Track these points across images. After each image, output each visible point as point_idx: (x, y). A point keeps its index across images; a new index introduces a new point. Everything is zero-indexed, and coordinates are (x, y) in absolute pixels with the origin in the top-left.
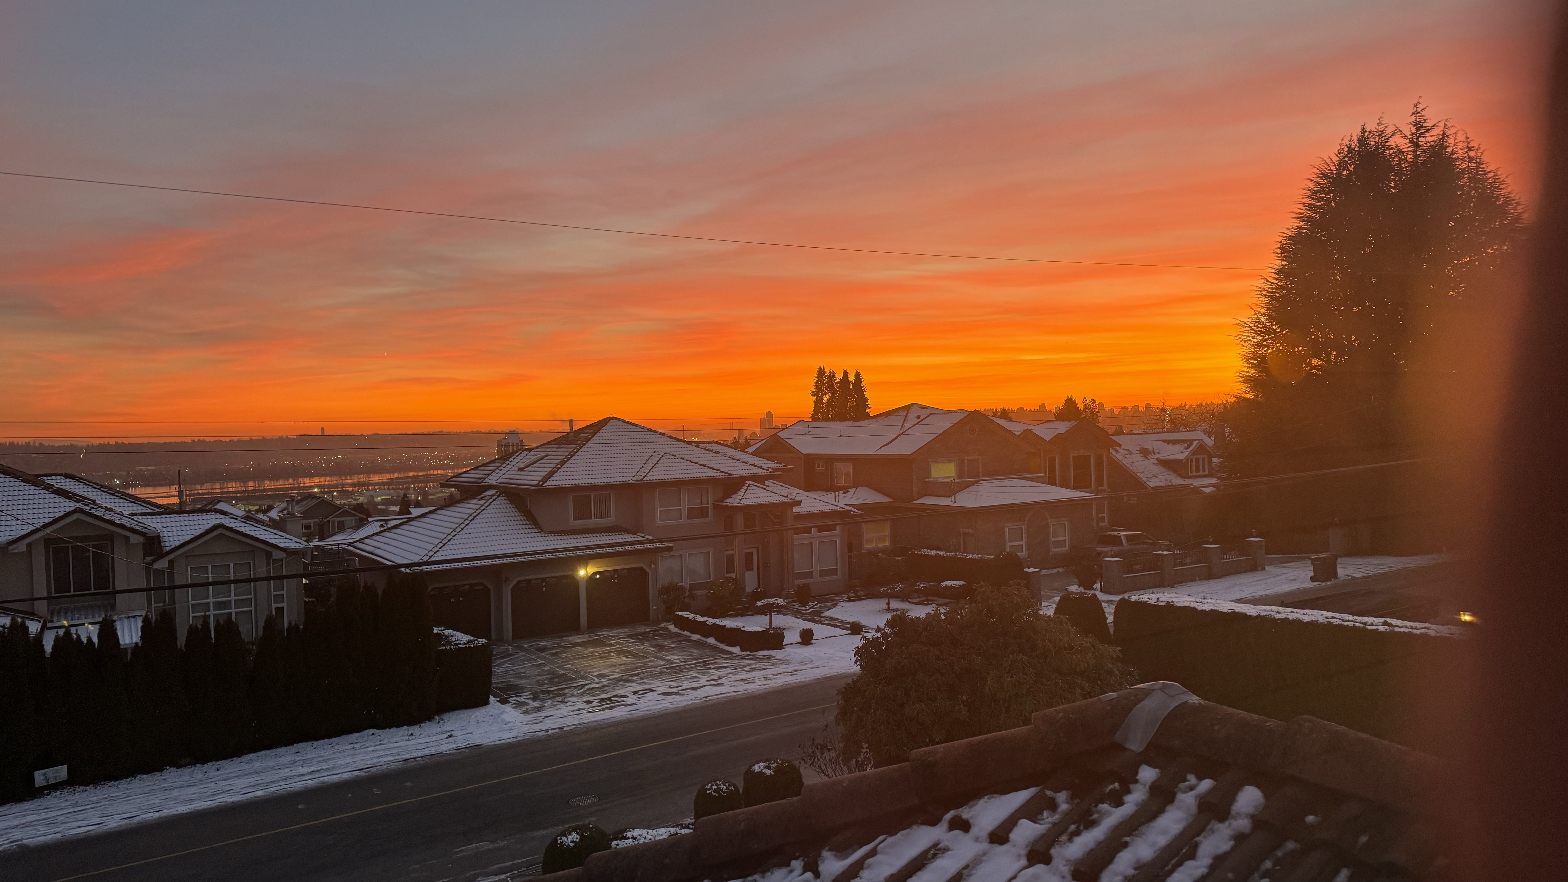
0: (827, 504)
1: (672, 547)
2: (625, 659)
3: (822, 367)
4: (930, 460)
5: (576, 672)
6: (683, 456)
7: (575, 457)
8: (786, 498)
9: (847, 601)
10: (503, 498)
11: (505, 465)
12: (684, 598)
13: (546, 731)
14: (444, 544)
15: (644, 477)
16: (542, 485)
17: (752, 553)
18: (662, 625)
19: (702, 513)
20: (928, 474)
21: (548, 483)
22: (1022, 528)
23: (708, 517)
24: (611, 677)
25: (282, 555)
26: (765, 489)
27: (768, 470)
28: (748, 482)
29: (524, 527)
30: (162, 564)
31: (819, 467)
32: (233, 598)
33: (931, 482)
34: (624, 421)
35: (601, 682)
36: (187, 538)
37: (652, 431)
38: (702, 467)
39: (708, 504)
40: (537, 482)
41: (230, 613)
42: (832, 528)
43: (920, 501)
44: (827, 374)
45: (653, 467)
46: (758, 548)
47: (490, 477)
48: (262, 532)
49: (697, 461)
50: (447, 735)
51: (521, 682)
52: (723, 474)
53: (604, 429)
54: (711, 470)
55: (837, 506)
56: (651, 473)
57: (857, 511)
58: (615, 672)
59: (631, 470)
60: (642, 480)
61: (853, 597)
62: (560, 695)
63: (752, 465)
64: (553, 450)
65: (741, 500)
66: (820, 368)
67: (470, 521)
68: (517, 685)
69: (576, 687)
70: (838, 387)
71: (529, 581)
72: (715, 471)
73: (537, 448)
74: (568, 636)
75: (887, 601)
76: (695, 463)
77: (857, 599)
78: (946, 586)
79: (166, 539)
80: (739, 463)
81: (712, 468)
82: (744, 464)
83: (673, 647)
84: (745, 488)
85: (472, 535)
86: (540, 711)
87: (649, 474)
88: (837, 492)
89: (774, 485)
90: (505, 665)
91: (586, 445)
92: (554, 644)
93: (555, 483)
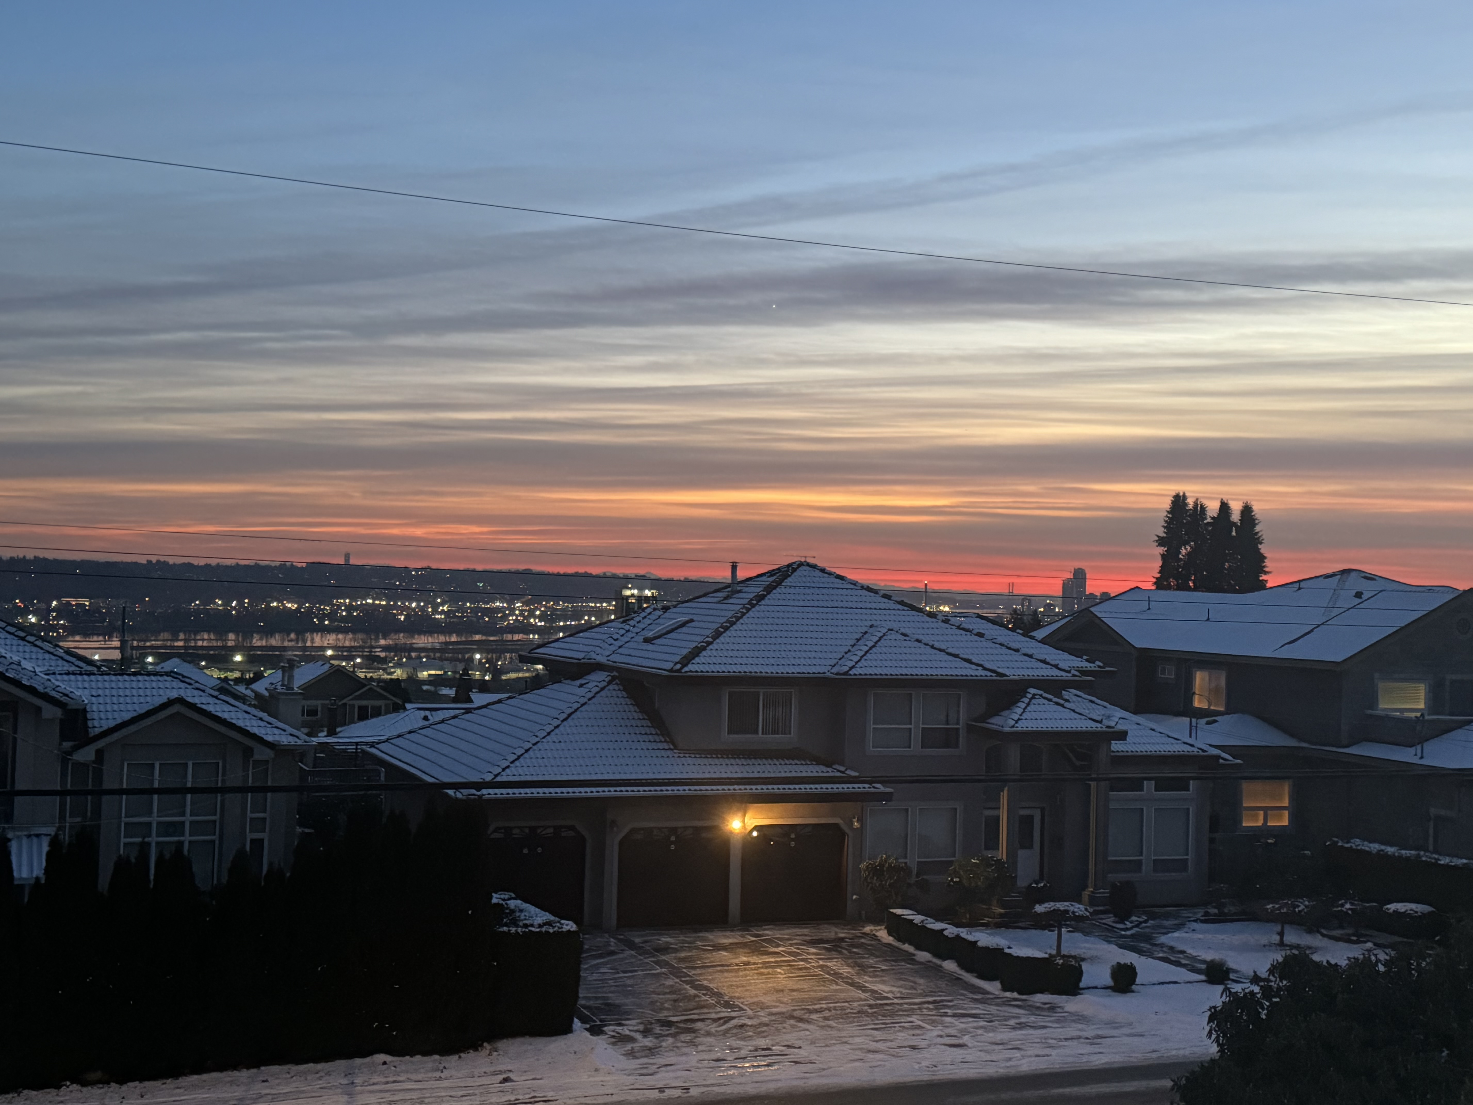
1: (891, 793)
2: (798, 980)
3: (1181, 494)
5: (717, 994)
6: (920, 637)
7: (738, 626)
8: (1099, 725)
9: (1203, 922)
10: (616, 687)
11: (623, 631)
12: (907, 885)
13: (661, 1090)
14: (519, 757)
15: (851, 668)
16: (679, 671)
17: (1031, 817)
18: (867, 929)
19: (948, 738)
20: (1373, 702)
21: (690, 667)
23: (957, 746)
24: (774, 1010)
26: (1062, 706)
27: (1069, 672)
28: (1032, 691)
29: (646, 738)
30: (86, 755)
31: (1163, 672)
32: (188, 818)
33: (1376, 717)
34: (823, 570)
35: (758, 1017)
36: (127, 716)
37: (869, 589)
38: (952, 658)
39: (958, 723)
40: (672, 665)
41: (181, 844)
42: (1181, 784)
43: (1353, 750)
44: (1191, 506)
45: (867, 652)
46: (1043, 810)
47: (598, 650)
48: (240, 715)
49: (943, 647)
50: (501, 1077)
51: (627, 1001)
52: (989, 674)
53: (787, 582)
54: (967, 665)
55: (1192, 746)
56: (863, 663)
57: (1230, 758)
58: (781, 1002)
59: (830, 655)
60: (846, 673)
61: (1215, 915)
62: (689, 1031)
63: (1041, 661)
64: (701, 611)
65: (1017, 722)
66: (1177, 496)
67: (563, 721)
68: (618, 1006)
69: (715, 1020)
70: (1209, 532)
71: (649, 831)
72: (974, 667)
74: (707, 931)
75: (1278, 928)
76: (940, 650)
77: (1220, 919)
78: (1396, 912)
79: (96, 716)
80: (1017, 656)
81: (969, 661)
82: (1026, 658)
83: (883, 970)
84: (1026, 700)
85: (562, 744)
86: (653, 1054)
87: (860, 664)
88: (1194, 720)
89: (1079, 699)
90: (602, 970)
91: (757, 607)
92: (684, 942)
93: (702, 668)
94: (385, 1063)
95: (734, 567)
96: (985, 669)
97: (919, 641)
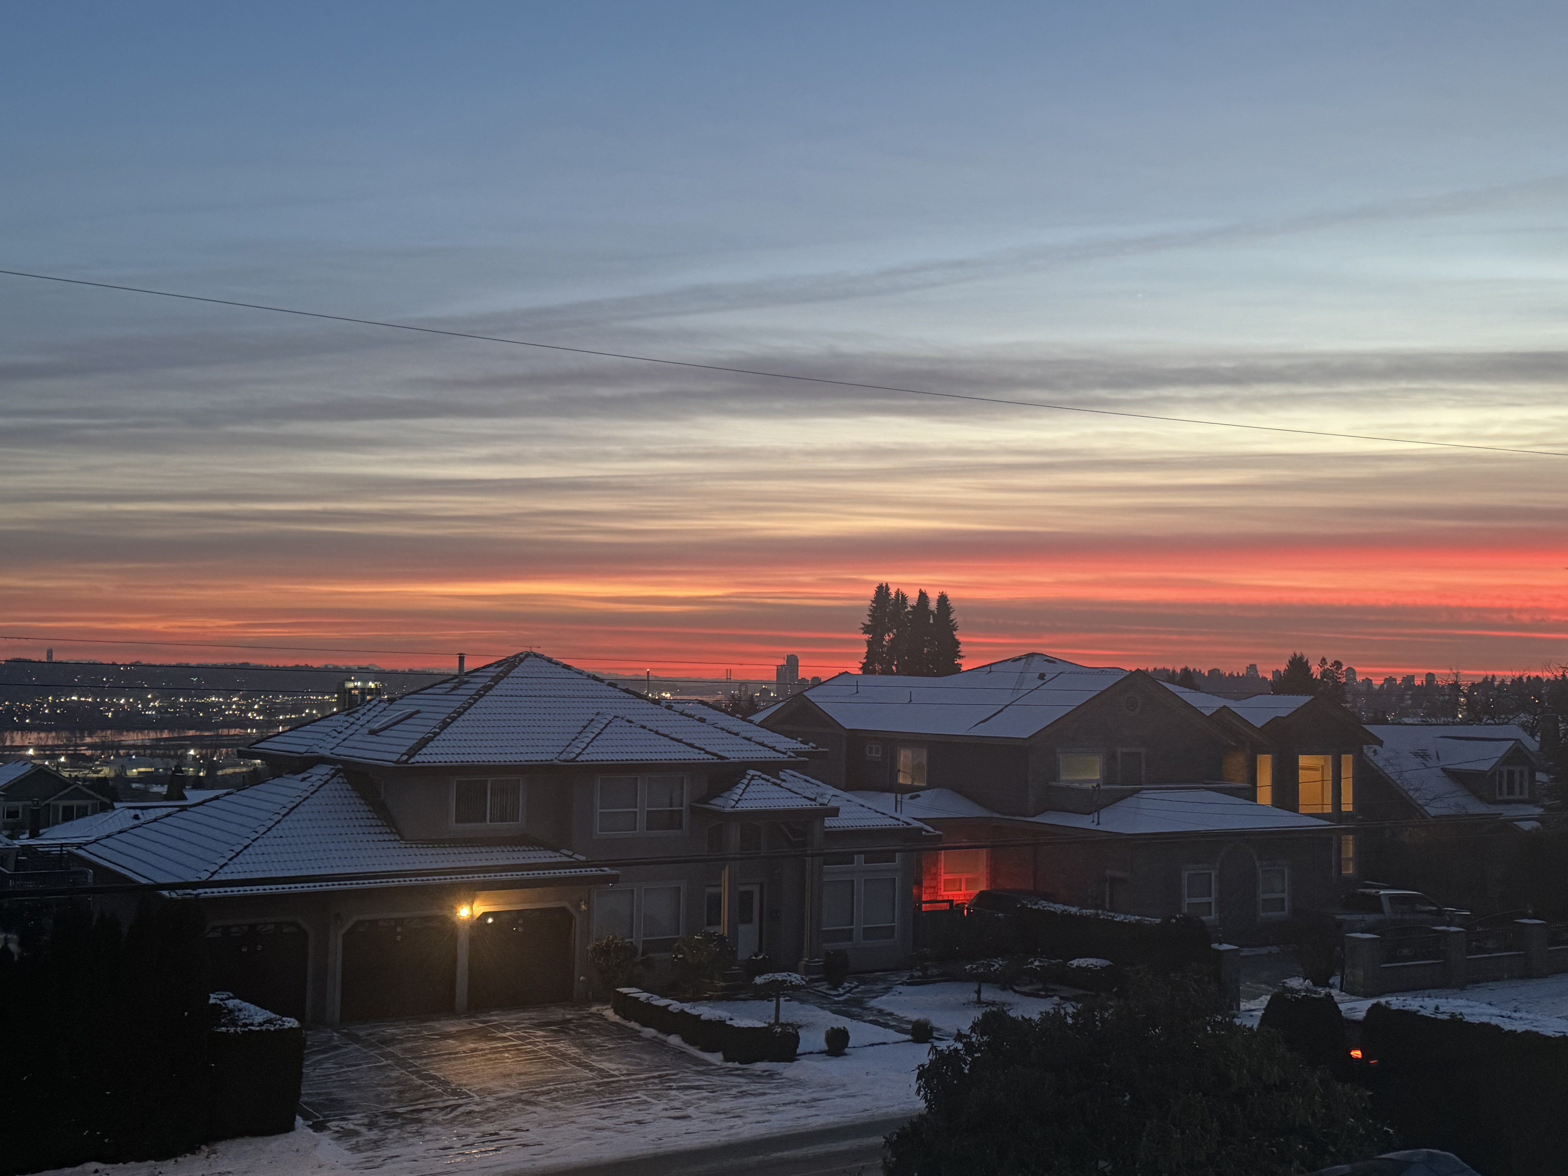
0: (882, 816)
1: (618, 875)
2: (526, 1064)
3: (884, 585)
4: (1059, 750)
5: (444, 1083)
6: (645, 723)
7: (465, 716)
8: (813, 803)
9: (908, 984)
10: (341, 780)
11: (347, 724)
12: (634, 964)
14: (238, 854)
15: (578, 755)
16: (406, 762)
17: (750, 894)
18: (594, 1009)
19: (672, 820)
20: (1055, 775)
21: (417, 758)
22: (1210, 874)
23: (680, 827)
24: (502, 1095)
26: (779, 785)
27: (785, 753)
28: (752, 772)
29: (372, 830)
31: (871, 752)
33: (1058, 788)
34: (550, 660)
35: (485, 1102)
37: (595, 678)
38: (675, 743)
39: (681, 805)
40: (398, 756)
42: (888, 857)
43: (1039, 819)
44: (893, 596)
45: (593, 739)
46: (761, 885)
47: (321, 743)
49: (667, 732)
51: (351, 1095)
52: (710, 757)
53: (515, 672)
54: (689, 749)
55: (898, 820)
56: (590, 749)
57: (932, 830)
58: (509, 1086)
59: (557, 743)
60: (574, 760)
61: (919, 977)
62: (415, 1121)
63: (759, 744)
64: (428, 702)
65: (737, 802)
66: (880, 587)
67: (284, 816)
69: (442, 1109)
70: (910, 620)
71: (374, 923)
72: (697, 751)
73: (402, 698)
74: (434, 1020)
76: (664, 735)
77: (925, 981)
78: (1078, 967)
80: (738, 740)
81: (692, 746)
82: (746, 741)
83: (610, 1049)
84: (746, 781)
85: (284, 839)
86: (378, 1147)
87: (587, 751)
88: (899, 796)
89: (795, 779)
90: (325, 1066)
91: (485, 698)
92: (410, 1032)
93: (429, 758)
95: (461, 659)
96: (707, 752)
97: (644, 727)
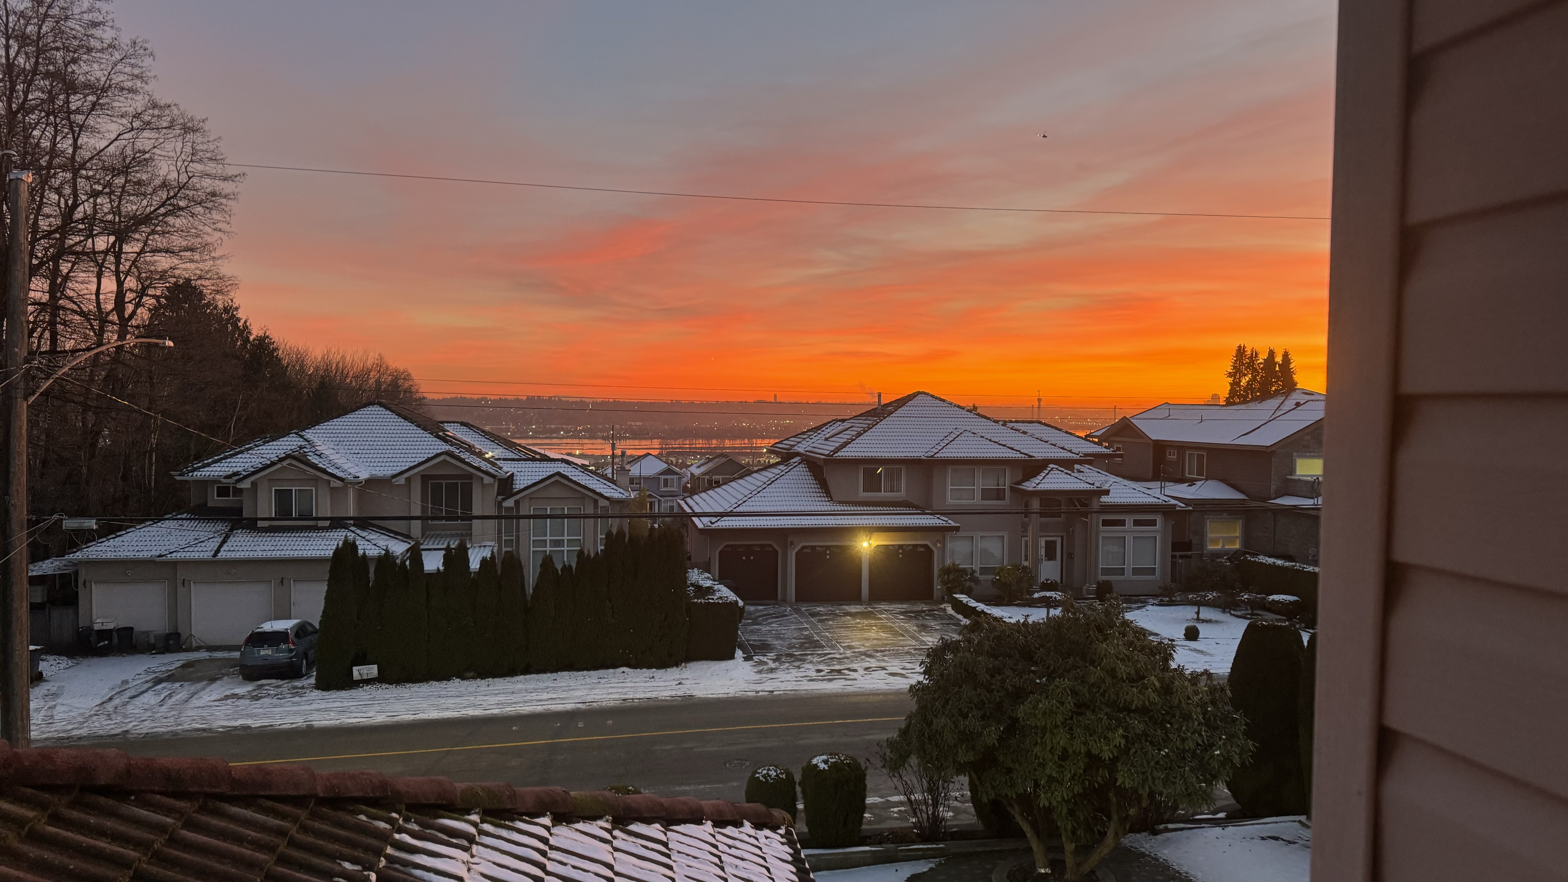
0: (1147, 496)
1: (959, 527)
2: (882, 634)
3: (1242, 345)
4: (1295, 454)
5: (829, 640)
6: (983, 435)
7: (873, 430)
8: (1092, 486)
9: (1157, 605)
10: (803, 466)
11: (816, 434)
12: (965, 580)
13: (757, 692)
14: (739, 505)
15: (935, 454)
16: (832, 456)
17: (1055, 542)
18: (943, 606)
19: (999, 494)
20: (1292, 471)
21: (839, 454)
23: (1004, 499)
24: (856, 650)
25: (607, 503)
26: (1070, 475)
27: (1078, 454)
28: (1051, 466)
29: (815, 495)
30: (510, 503)
32: (566, 538)
33: (1294, 480)
34: (932, 396)
35: (845, 653)
36: (530, 483)
37: (959, 407)
38: (1001, 447)
39: (1005, 486)
40: (829, 452)
41: (546, 551)
42: (1152, 523)
43: (1278, 501)
44: (1249, 353)
45: (947, 444)
46: (1062, 537)
47: (799, 445)
48: (595, 482)
49: (997, 441)
50: (678, 682)
51: (776, 642)
52: (1023, 456)
53: (909, 404)
54: (1010, 451)
55: (1159, 499)
56: (944, 450)
57: (1184, 505)
58: (864, 646)
59: (926, 446)
60: (932, 456)
61: (1167, 601)
62: (801, 660)
63: (1061, 448)
64: (861, 421)
65: (1038, 484)
66: (1240, 347)
67: (767, 485)
68: (770, 645)
69: (819, 655)
70: (1262, 369)
71: (813, 547)
72: (1015, 452)
73: (850, 419)
74: (847, 605)
75: (1196, 610)
76: (995, 442)
77: (1171, 603)
78: (1273, 600)
79: (518, 482)
80: (1046, 445)
81: (1012, 449)
82: (1052, 446)
83: (936, 629)
84: (1046, 472)
86: (772, 672)
87: (942, 451)
88: (1163, 483)
89: (1090, 471)
90: (773, 625)
91: (887, 419)
93: (846, 454)
94: (624, 672)
95: (879, 396)
96: (1021, 453)
97: (983, 437)
